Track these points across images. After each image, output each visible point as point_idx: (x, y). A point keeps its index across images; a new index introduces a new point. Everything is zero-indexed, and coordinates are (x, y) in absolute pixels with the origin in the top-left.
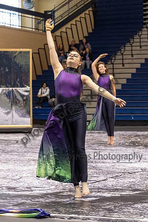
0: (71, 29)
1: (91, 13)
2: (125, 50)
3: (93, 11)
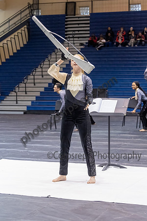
0: (11, 41)
1: (26, 30)
2: (51, 58)
3: (27, 28)
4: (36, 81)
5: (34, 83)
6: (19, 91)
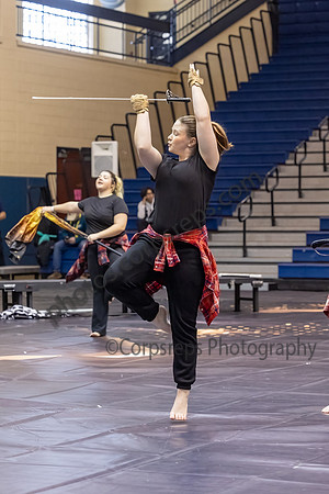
0: (219, 55)
1: (266, 17)
3: (270, 13)
4: (306, 183)
5: (300, 190)
6: (249, 217)
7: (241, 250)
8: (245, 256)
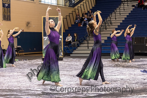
0: (83, 5)
2: (112, 16)
6: (89, 40)
7: (87, 47)
8: (88, 48)
